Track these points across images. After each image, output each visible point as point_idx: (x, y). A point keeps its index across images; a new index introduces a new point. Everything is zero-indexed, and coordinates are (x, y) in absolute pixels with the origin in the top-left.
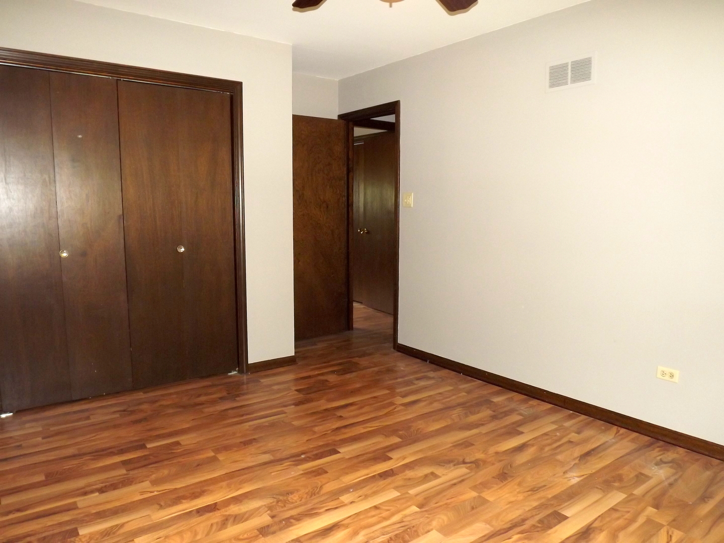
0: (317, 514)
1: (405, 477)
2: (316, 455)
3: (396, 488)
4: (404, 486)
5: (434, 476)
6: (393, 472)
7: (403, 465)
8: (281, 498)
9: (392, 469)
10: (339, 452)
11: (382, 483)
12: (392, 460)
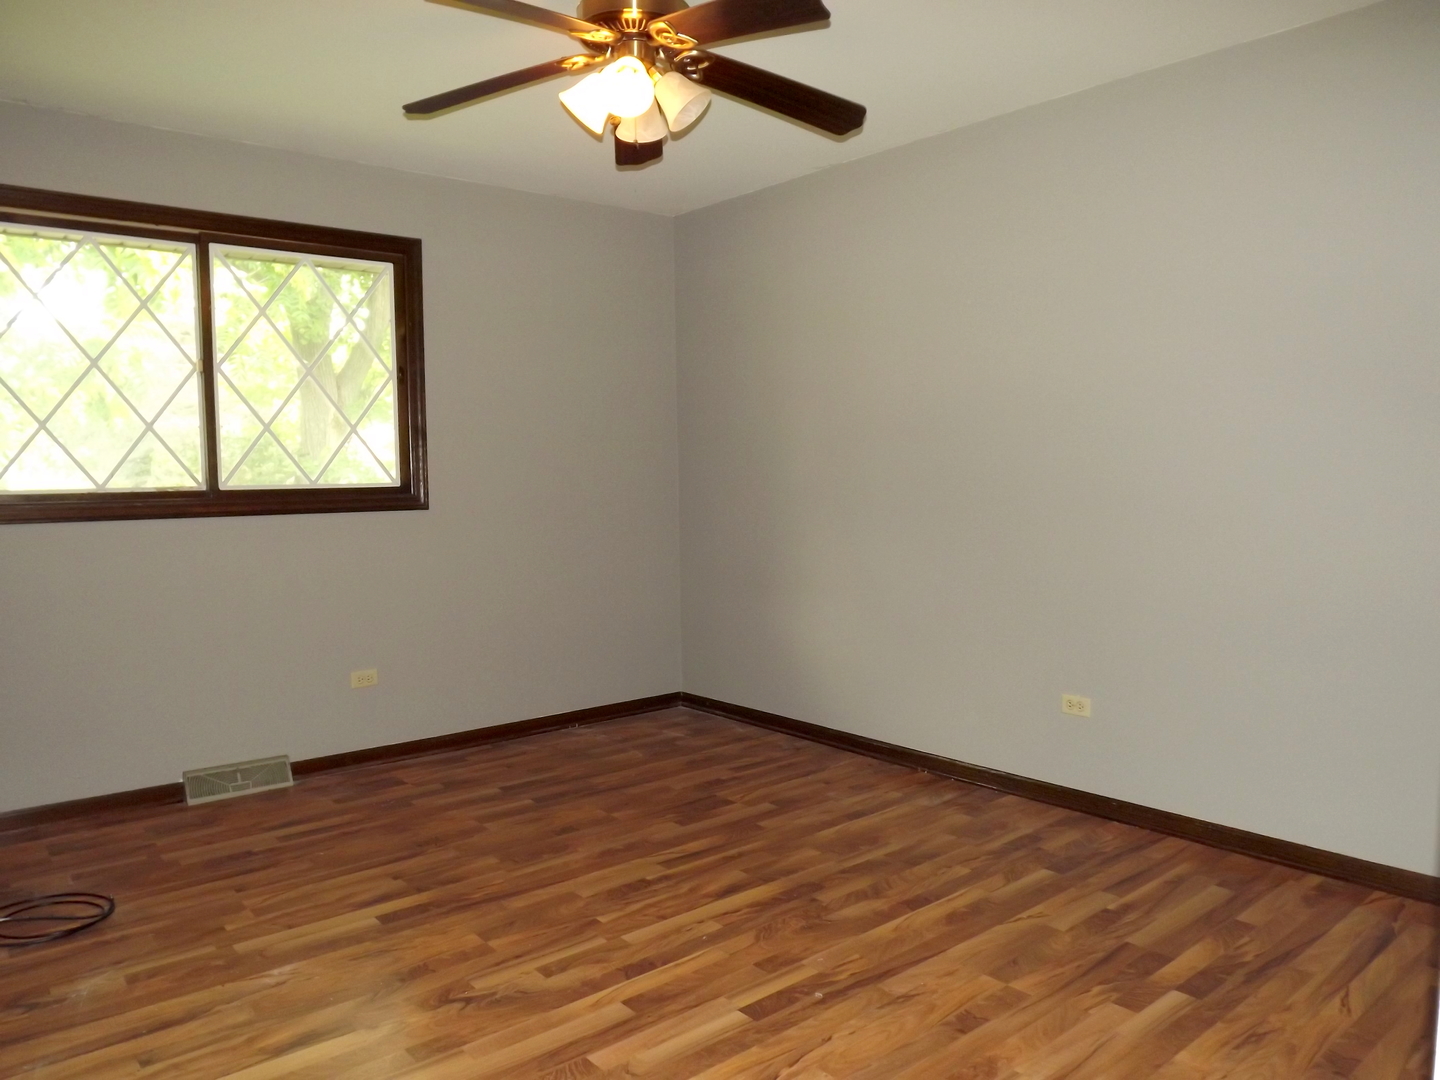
0: (751, 905)
1: (605, 965)
2: (792, 1001)
3: (626, 945)
4: (609, 950)
5: (547, 972)
6: (626, 974)
7: (601, 990)
8: (817, 921)
9: (628, 978)
10: (742, 1010)
11: (650, 953)
12: (623, 998)
